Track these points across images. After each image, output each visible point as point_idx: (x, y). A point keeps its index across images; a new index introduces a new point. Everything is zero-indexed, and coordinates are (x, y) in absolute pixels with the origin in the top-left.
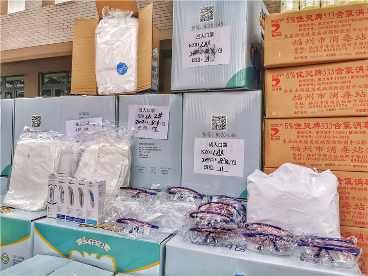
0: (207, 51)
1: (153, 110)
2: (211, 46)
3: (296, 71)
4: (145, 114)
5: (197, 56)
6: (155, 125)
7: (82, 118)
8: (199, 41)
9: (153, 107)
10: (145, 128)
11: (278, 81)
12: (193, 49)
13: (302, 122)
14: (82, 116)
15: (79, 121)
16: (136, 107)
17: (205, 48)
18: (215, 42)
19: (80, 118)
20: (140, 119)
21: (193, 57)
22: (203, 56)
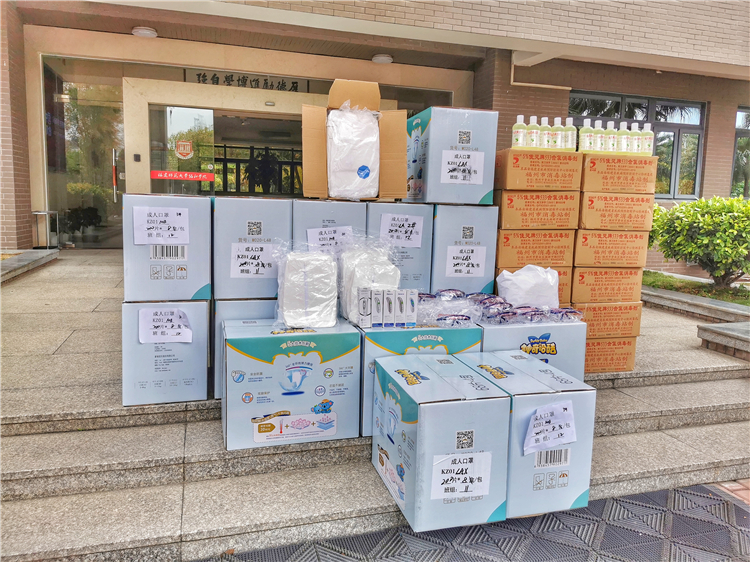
0: (464, 171)
1: (407, 220)
2: (467, 167)
3: (524, 194)
4: (399, 223)
5: (455, 173)
6: (408, 234)
7: (327, 226)
8: (458, 161)
9: (407, 216)
10: (398, 237)
11: (512, 201)
12: (451, 167)
13: (524, 232)
14: (327, 223)
15: (323, 230)
16: (390, 216)
17: (462, 168)
18: (472, 164)
19: (324, 226)
20: (392, 228)
21: (451, 174)
22: (460, 175)
